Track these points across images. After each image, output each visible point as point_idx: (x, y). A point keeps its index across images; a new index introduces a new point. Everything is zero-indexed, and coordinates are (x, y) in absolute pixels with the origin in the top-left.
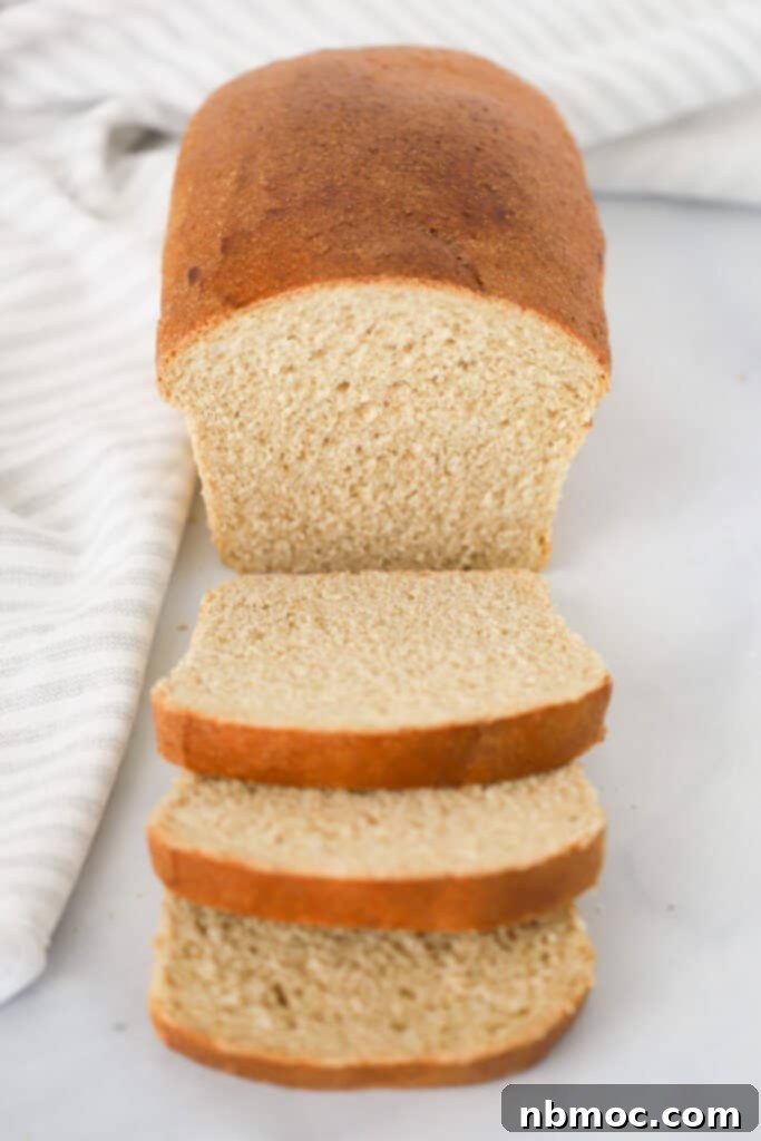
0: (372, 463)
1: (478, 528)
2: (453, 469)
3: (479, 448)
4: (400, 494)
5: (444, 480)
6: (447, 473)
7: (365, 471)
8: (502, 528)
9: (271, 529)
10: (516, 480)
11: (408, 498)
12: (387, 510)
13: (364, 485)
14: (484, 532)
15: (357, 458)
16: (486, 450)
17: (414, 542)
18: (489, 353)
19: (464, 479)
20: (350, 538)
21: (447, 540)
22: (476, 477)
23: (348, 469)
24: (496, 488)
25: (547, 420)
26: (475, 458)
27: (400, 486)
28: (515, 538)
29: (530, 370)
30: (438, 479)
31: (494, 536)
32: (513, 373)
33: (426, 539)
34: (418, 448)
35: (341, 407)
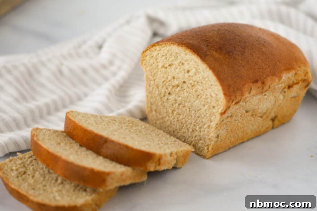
0: (177, 105)
1: (196, 137)
2: (193, 115)
3: (198, 110)
4: (181, 117)
5: (190, 117)
7: (176, 107)
8: (200, 140)
9: (156, 116)
10: (204, 125)
11: (182, 119)
12: (178, 121)
13: (175, 111)
14: (196, 138)
15: (175, 102)
16: (199, 112)
17: (183, 134)
18: (202, 81)
19: (194, 119)
20: (171, 127)
21: (189, 137)
22: (196, 120)
23: (173, 105)
24: (200, 126)
25: (212, 108)
26: (197, 113)
27: (182, 114)
28: (202, 144)
29: (210, 90)
30: (189, 117)
31: (198, 141)
32: (207, 89)
33: (185, 135)
34: (186, 104)
35: (173, 84)
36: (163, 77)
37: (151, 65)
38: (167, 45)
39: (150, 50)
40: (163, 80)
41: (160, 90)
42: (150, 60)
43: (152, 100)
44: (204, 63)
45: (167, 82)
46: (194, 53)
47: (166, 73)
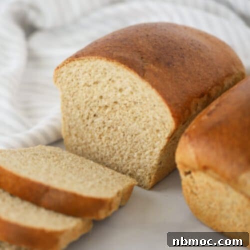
0: (106, 129)
1: (133, 165)
2: (128, 140)
3: (136, 135)
4: (112, 143)
5: (125, 143)
6: (127, 141)
7: (104, 131)
8: (140, 168)
9: (78, 141)
10: (145, 151)
11: (114, 145)
12: (108, 147)
13: (104, 136)
14: (134, 167)
15: (103, 125)
16: (138, 137)
17: (115, 163)
18: (142, 101)
19: (131, 145)
20: (98, 154)
21: (124, 165)
22: (134, 146)
23: (100, 129)
24: (139, 152)
25: (156, 132)
26: (135, 138)
27: (113, 140)
28: (143, 173)
29: (153, 112)
30: (123, 142)
31: (137, 170)
32: (148, 111)
33: (118, 163)
34: (119, 128)
35: (100, 105)
36: (87, 97)
37: (69, 83)
38: (91, 60)
39: (67, 66)
40: (86, 100)
41: (82, 112)
42: (67, 77)
43: (71, 124)
44: (144, 81)
45: (91, 103)
46: (130, 70)
47: (90, 92)
